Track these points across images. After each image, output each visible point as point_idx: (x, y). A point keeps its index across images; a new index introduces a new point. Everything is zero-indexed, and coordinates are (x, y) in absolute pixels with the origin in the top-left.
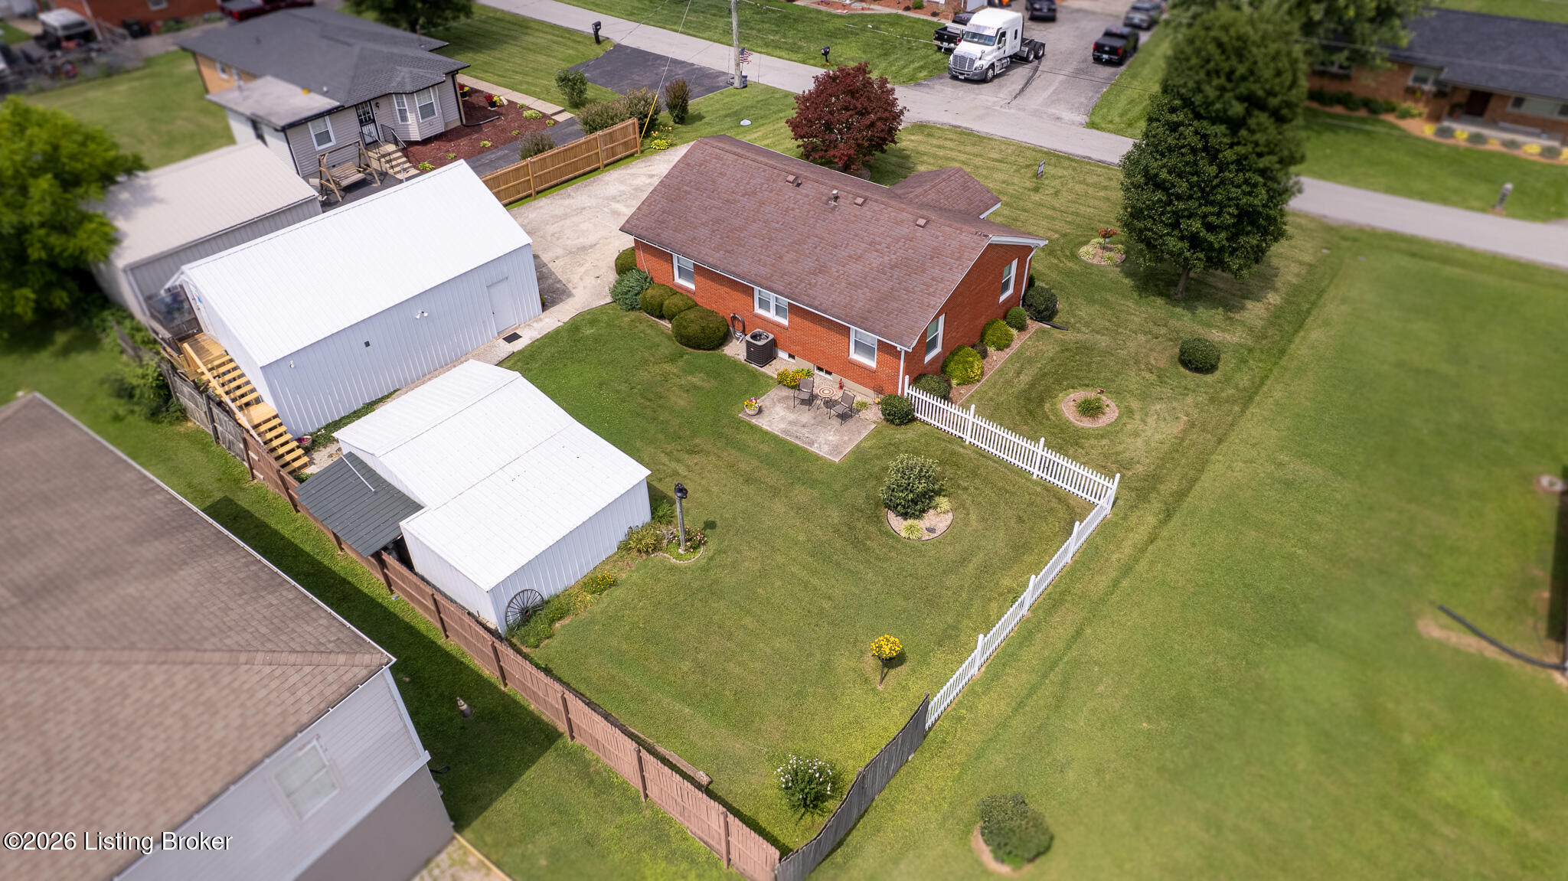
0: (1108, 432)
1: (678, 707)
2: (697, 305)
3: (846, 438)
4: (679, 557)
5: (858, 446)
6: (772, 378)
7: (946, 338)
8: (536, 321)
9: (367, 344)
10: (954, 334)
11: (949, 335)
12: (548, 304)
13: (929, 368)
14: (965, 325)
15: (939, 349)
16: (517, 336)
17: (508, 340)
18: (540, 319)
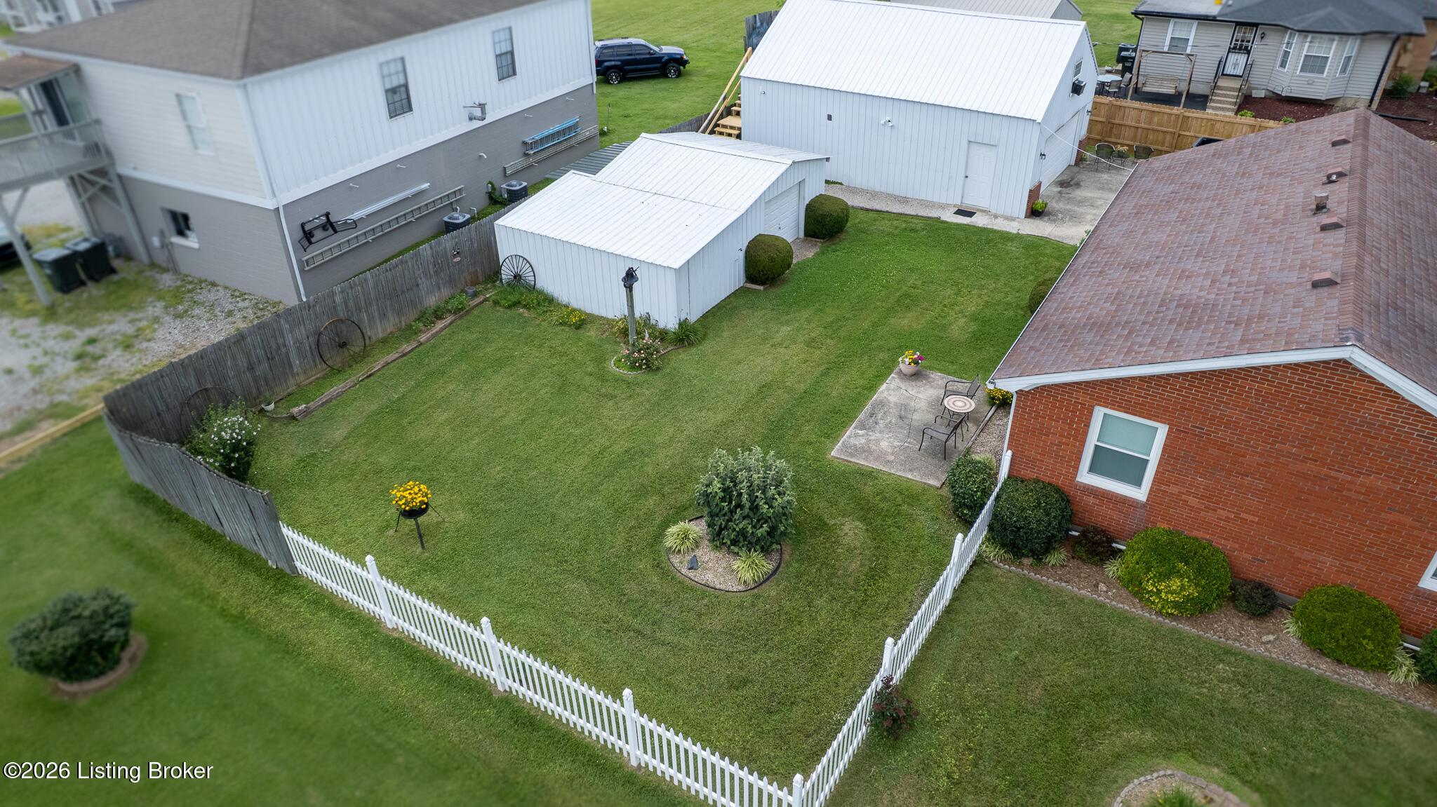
7: (1164, 487)
8: (1007, 218)
9: (830, 118)
10: (1193, 501)
11: (1173, 489)
12: (1046, 218)
13: (1091, 500)
14: (1243, 515)
15: (1140, 494)
16: (970, 214)
17: (960, 212)
18: (1012, 219)
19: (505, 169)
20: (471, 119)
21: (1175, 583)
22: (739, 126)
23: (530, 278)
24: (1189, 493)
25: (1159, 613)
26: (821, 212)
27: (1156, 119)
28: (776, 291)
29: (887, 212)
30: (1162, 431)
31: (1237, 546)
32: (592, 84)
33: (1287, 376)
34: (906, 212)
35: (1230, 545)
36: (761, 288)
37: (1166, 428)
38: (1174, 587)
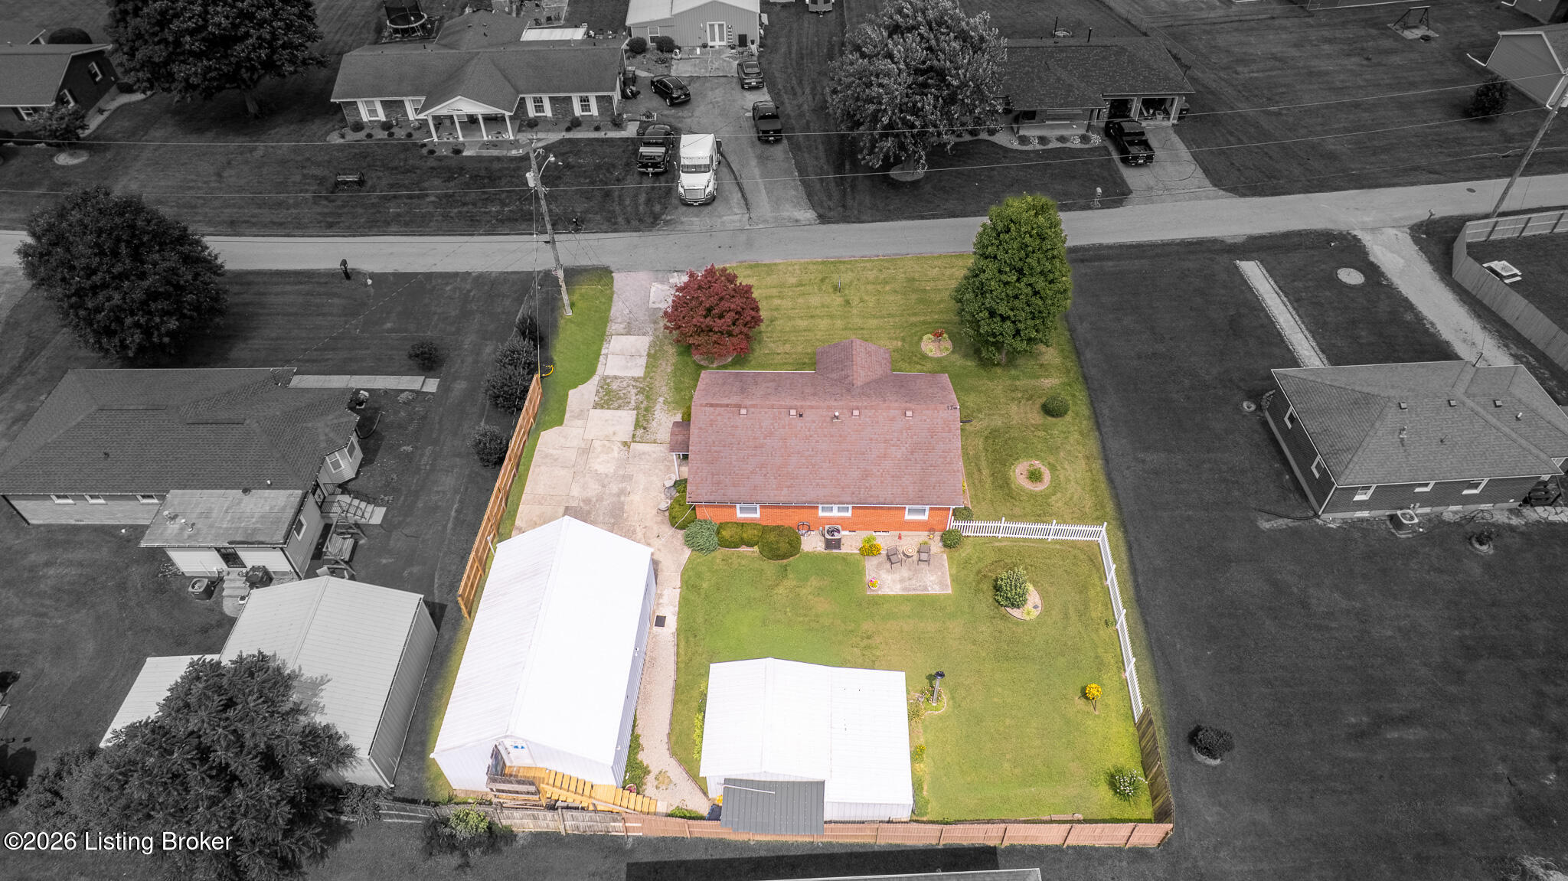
0: (1055, 487)
1: (1027, 790)
3: (940, 573)
4: (937, 709)
5: (951, 575)
6: (856, 554)
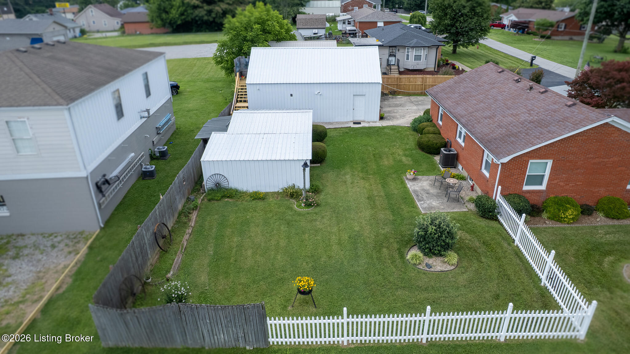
2: (440, 134)
7: (552, 182)
8: (373, 122)
9: (291, 95)
10: (562, 184)
11: (555, 182)
12: (385, 119)
13: (528, 195)
14: (578, 183)
15: (543, 187)
16: (360, 123)
17: (354, 123)
18: (376, 122)
19: (153, 142)
20: (141, 118)
21: (570, 212)
22: (247, 106)
23: (226, 183)
24: (560, 181)
25: (568, 224)
26: (319, 131)
27: (390, 81)
28: (324, 164)
29: (329, 128)
30: (550, 163)
31: (575, 194)
32: (171, 97)
33: (590, 132)
34: (337, 127)
35: (573, 195)
36: (319, 165)
37: (552, 161)
38: (570, 213)
